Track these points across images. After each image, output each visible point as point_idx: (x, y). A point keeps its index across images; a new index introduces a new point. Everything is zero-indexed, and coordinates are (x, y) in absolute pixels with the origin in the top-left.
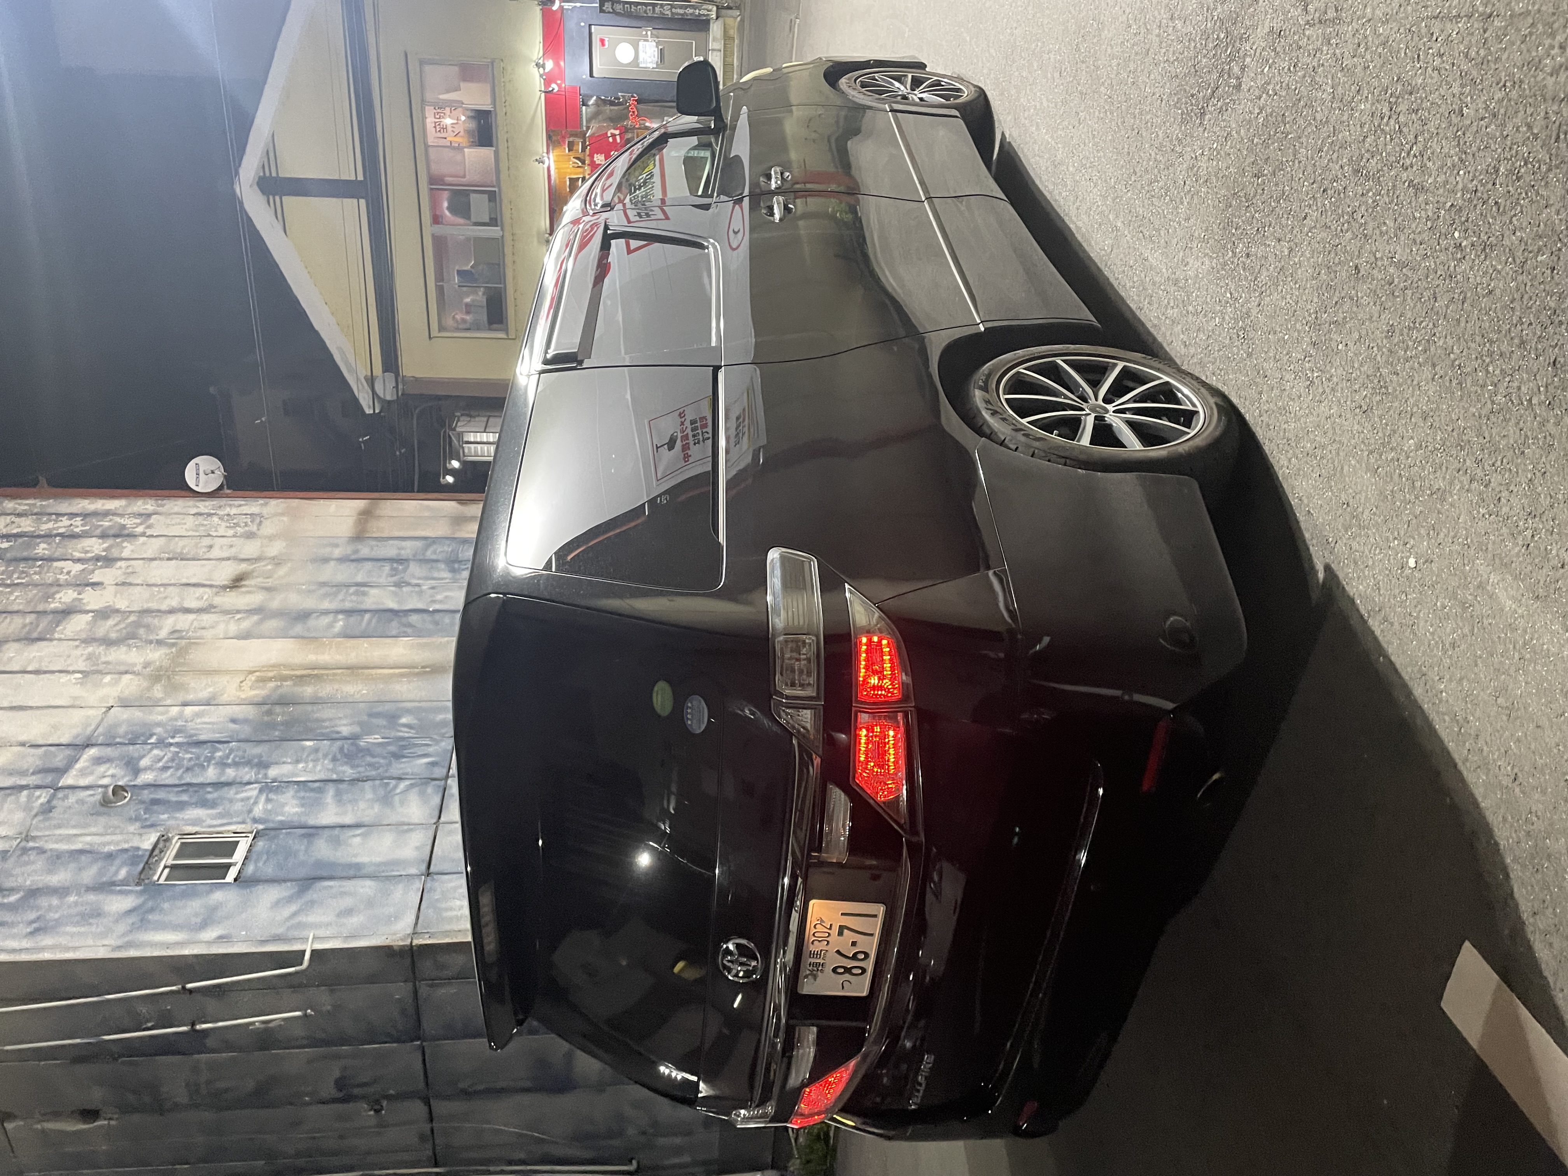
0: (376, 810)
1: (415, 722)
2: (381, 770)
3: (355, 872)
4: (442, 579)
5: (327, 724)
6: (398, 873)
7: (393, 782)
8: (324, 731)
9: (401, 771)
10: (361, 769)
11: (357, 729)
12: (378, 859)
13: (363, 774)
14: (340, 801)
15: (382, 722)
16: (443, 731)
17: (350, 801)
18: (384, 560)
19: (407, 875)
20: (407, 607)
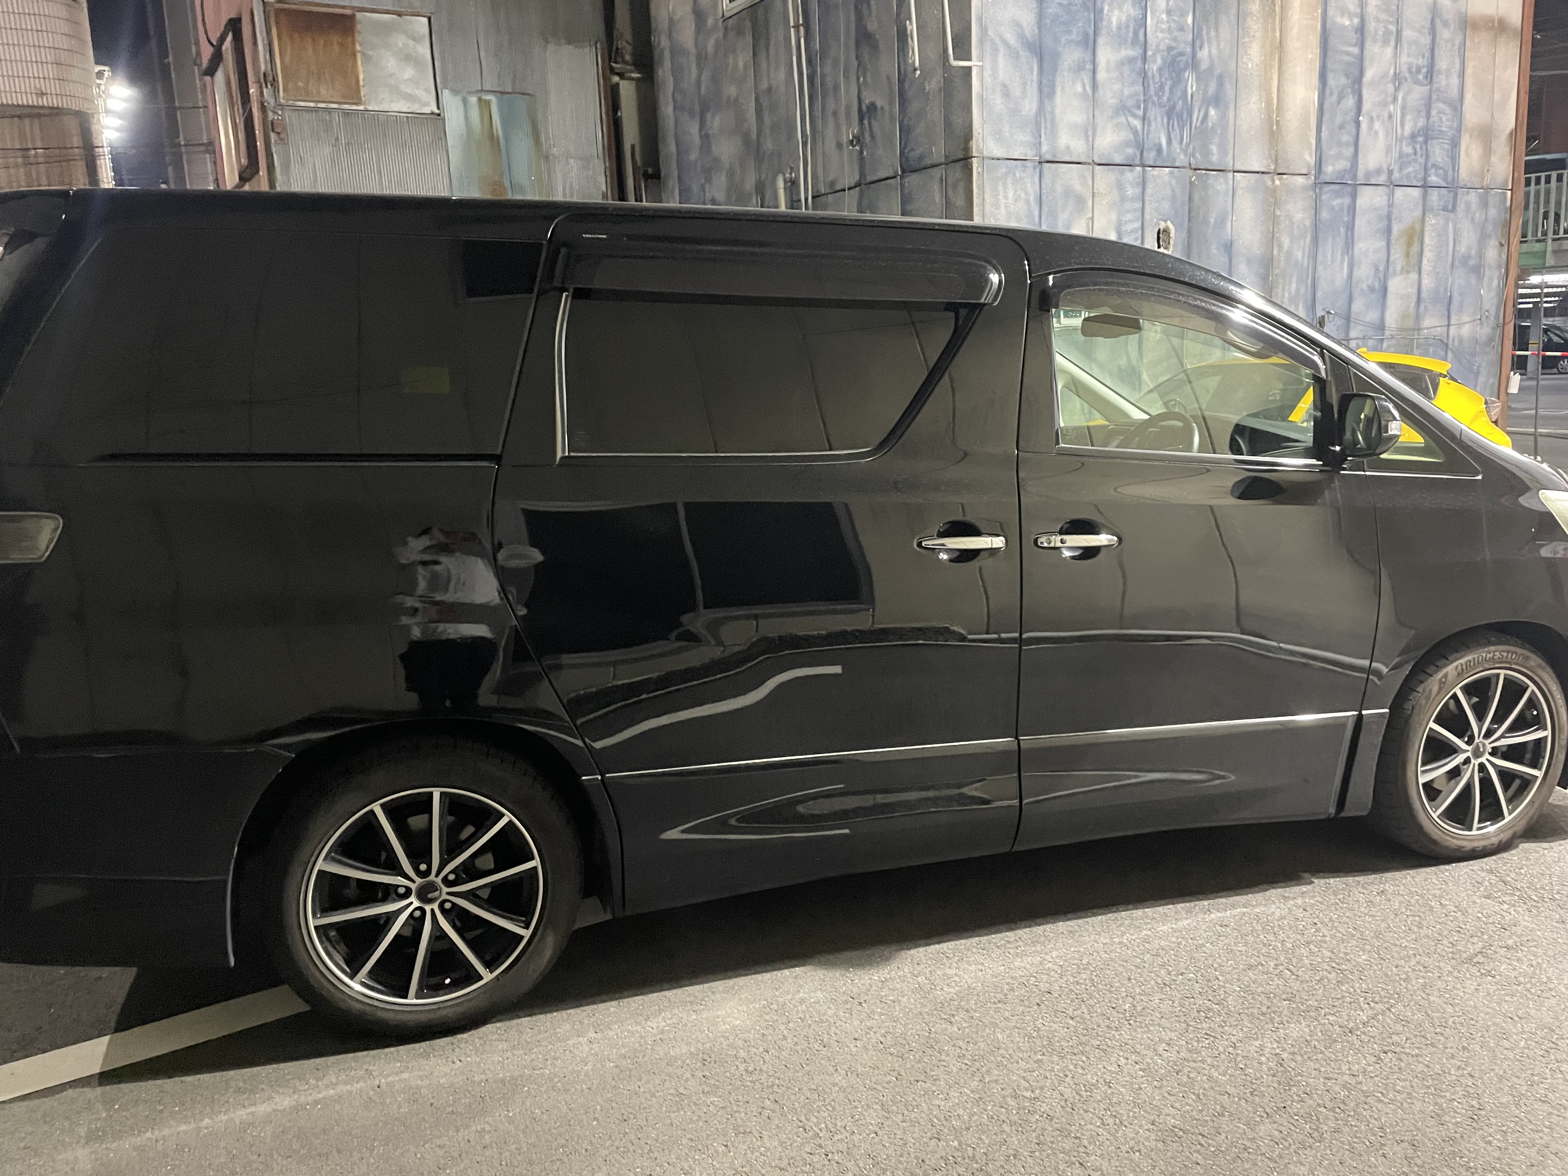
0: (1110, 101)
1: (1210, 124)
2: (1155, 99)
3: (1046, 91)
4: (1402, 124)
5: (1213, 33)
6: (1043, 134)
7: (1141, 113)
8: (1204, 33)
9: (1152, 118)
10: (1157, 79)
11: (1204, 66)
12: (1058, 111)
13: (1151, 81)
14: (1122, 63)
15: (1212, 90)
16: (1198, 155)
17: (1122, 74)
18: (1433, 57)
19: (1040, 143)
20: (1365, 93)
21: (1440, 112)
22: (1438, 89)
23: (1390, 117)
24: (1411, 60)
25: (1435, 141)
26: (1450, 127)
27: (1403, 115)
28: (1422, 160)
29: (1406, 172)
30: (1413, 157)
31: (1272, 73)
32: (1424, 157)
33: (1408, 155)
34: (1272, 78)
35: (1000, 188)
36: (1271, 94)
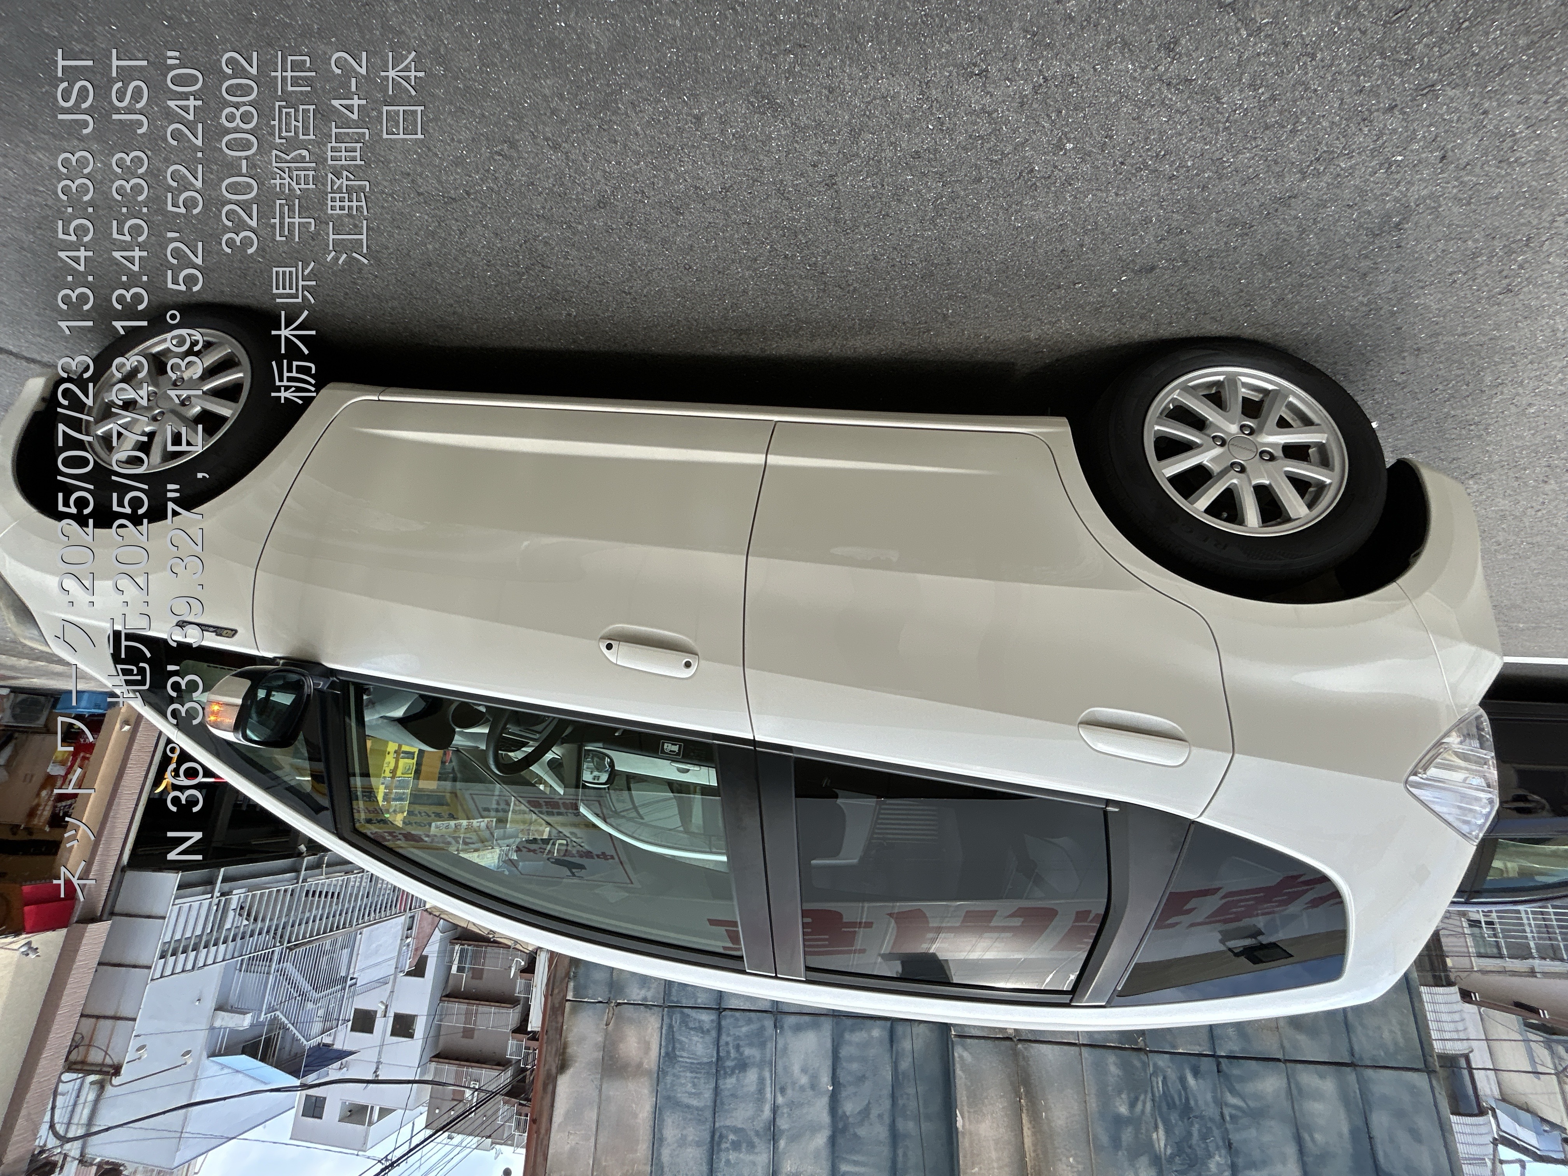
0: (1273, 1123)
1: (1124, 1096)
2: (1209, 1124)
4: (761, 1081)
6: (1358, 1091)
7: (1227, 1112)
9: (1212, 1105)
11: (1143, 1161)
12: (1342, 1115)
13: (1221, 1143)
15: (1127, 1135)
16: (1137, 1064)
18: (711, 1163)
19: (1358, 1083)
20: (825, 1118)
21: (698, 1095)
22: (700, 1122)
23: (783, 1090)
24: (751, 1157)
25: (705, 1060)
26: (678, 1077)
27: (761, 1091)
28: (724, 1038)
29: (754, 1026)
30: (741, 1043)
31: (1035, 1151)
32: (722, 1042)
33: (751, 1045)
34: (1035, 1145)
35: (1401, 1041)
36: (1034, 1127)
